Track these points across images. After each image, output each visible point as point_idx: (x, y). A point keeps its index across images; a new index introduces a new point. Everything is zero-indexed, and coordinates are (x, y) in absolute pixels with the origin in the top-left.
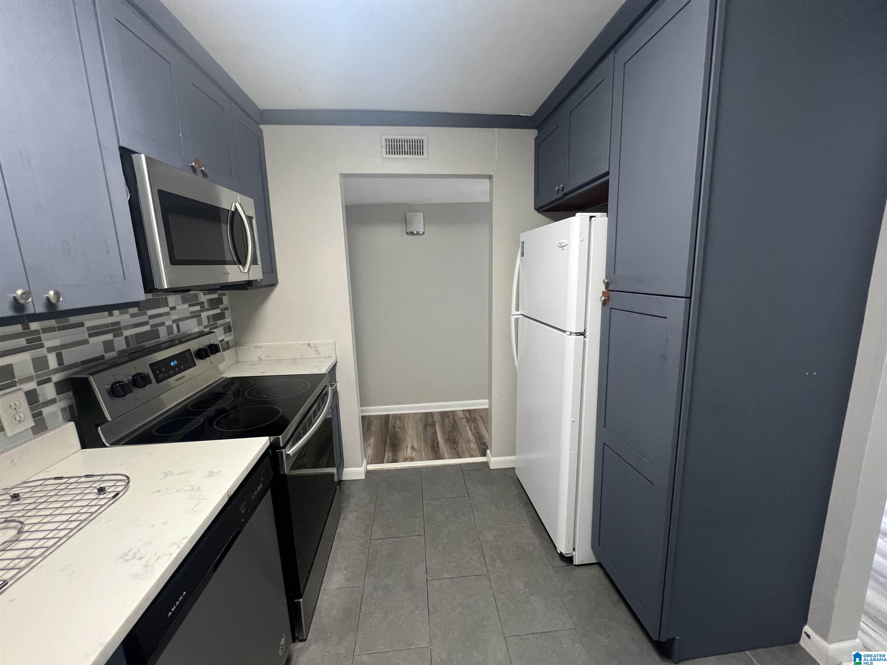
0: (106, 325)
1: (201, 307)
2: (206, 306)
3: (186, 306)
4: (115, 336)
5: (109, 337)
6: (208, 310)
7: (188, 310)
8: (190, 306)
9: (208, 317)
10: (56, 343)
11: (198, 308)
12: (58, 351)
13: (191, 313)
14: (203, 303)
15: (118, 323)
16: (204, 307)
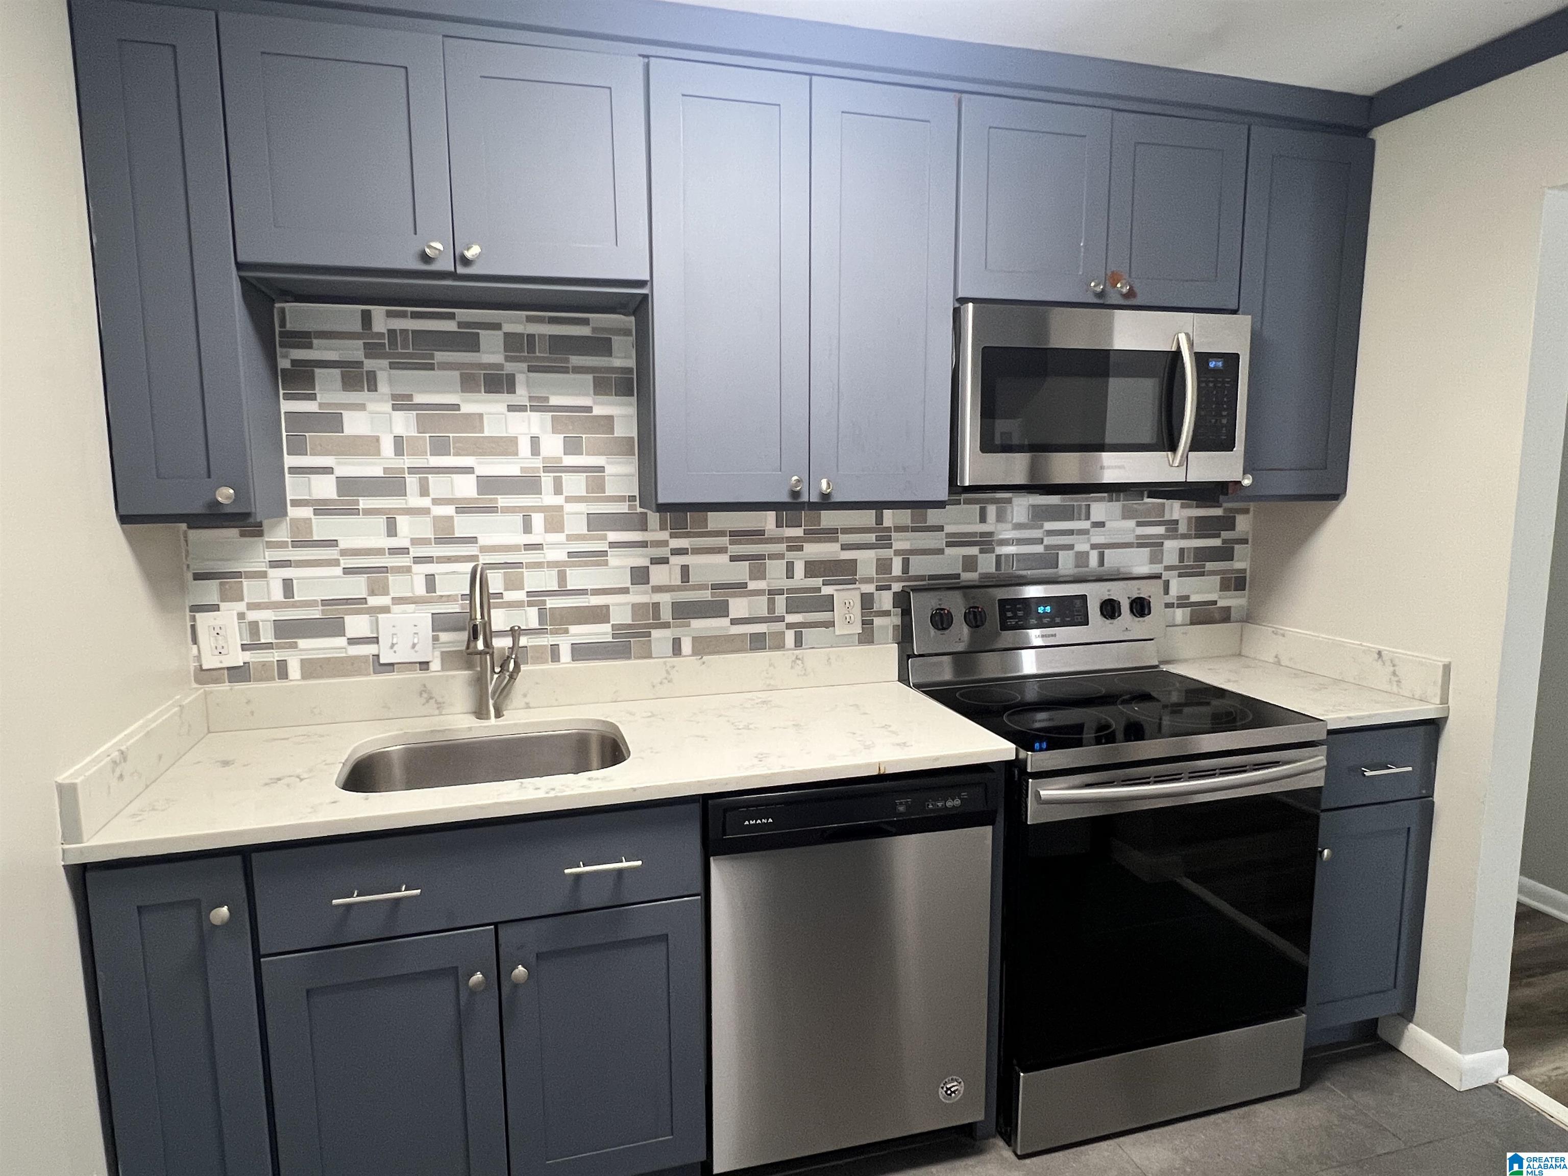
0: (974, 534)
1: (1167, 530)
2: (1182, 528)
3: (1131, 523)
4: (982, 551)
5: (974, 551)
6: (1184, 537)
7: (1134, 531)
8: (1139, 524)
9: (1182, 551)
10: (906, 545)
11: (1161, 530)
12: (906, 556)
13: (1138, 537)
14: (1176, 522)
15: (991, 534)
16: (1176, 530)
